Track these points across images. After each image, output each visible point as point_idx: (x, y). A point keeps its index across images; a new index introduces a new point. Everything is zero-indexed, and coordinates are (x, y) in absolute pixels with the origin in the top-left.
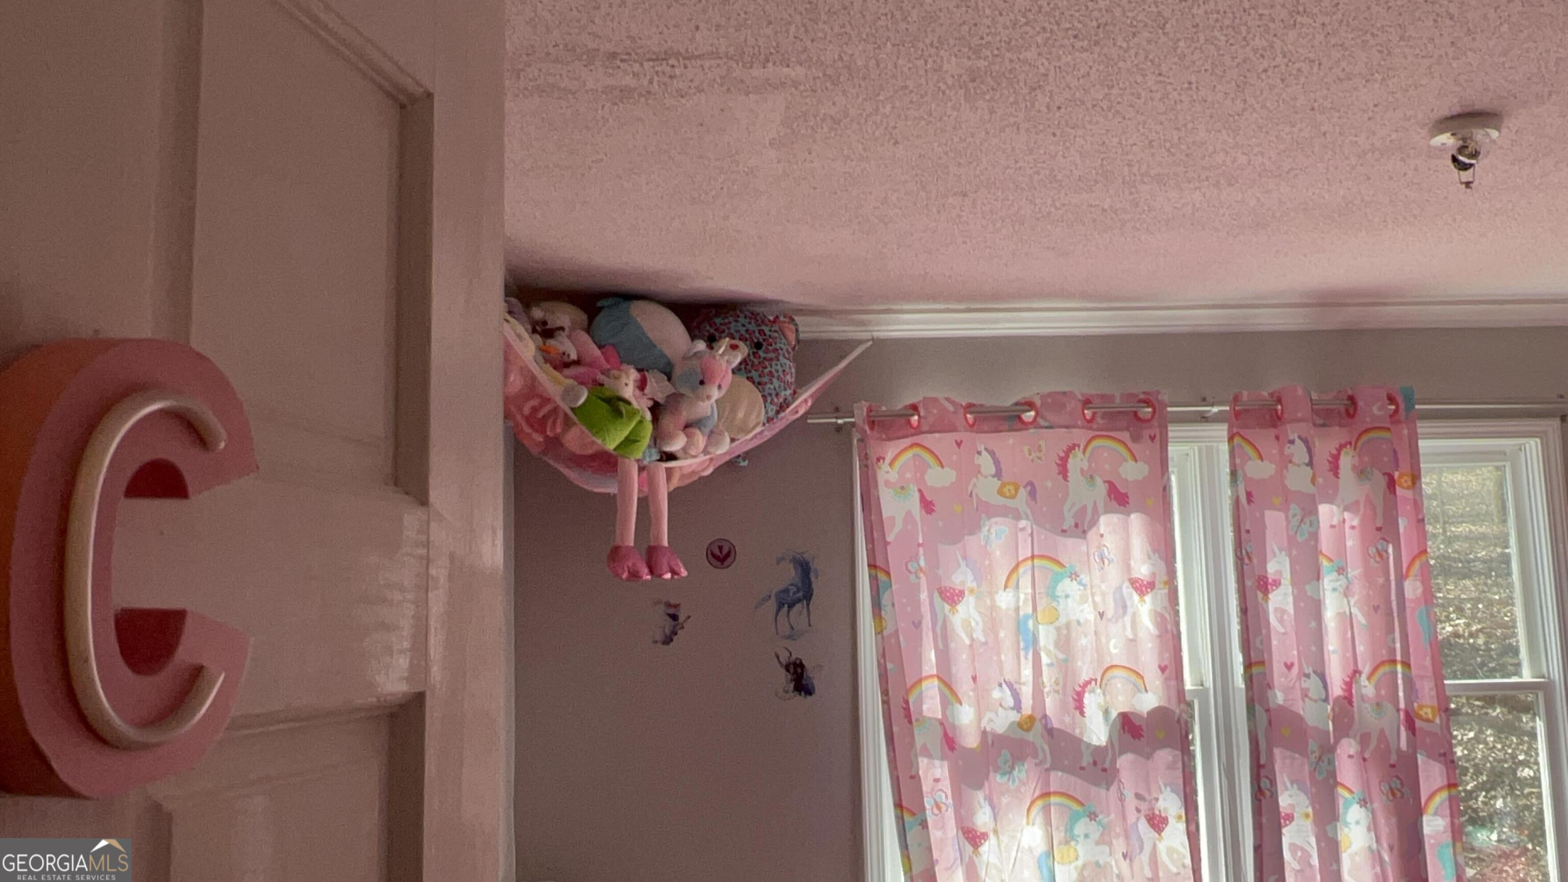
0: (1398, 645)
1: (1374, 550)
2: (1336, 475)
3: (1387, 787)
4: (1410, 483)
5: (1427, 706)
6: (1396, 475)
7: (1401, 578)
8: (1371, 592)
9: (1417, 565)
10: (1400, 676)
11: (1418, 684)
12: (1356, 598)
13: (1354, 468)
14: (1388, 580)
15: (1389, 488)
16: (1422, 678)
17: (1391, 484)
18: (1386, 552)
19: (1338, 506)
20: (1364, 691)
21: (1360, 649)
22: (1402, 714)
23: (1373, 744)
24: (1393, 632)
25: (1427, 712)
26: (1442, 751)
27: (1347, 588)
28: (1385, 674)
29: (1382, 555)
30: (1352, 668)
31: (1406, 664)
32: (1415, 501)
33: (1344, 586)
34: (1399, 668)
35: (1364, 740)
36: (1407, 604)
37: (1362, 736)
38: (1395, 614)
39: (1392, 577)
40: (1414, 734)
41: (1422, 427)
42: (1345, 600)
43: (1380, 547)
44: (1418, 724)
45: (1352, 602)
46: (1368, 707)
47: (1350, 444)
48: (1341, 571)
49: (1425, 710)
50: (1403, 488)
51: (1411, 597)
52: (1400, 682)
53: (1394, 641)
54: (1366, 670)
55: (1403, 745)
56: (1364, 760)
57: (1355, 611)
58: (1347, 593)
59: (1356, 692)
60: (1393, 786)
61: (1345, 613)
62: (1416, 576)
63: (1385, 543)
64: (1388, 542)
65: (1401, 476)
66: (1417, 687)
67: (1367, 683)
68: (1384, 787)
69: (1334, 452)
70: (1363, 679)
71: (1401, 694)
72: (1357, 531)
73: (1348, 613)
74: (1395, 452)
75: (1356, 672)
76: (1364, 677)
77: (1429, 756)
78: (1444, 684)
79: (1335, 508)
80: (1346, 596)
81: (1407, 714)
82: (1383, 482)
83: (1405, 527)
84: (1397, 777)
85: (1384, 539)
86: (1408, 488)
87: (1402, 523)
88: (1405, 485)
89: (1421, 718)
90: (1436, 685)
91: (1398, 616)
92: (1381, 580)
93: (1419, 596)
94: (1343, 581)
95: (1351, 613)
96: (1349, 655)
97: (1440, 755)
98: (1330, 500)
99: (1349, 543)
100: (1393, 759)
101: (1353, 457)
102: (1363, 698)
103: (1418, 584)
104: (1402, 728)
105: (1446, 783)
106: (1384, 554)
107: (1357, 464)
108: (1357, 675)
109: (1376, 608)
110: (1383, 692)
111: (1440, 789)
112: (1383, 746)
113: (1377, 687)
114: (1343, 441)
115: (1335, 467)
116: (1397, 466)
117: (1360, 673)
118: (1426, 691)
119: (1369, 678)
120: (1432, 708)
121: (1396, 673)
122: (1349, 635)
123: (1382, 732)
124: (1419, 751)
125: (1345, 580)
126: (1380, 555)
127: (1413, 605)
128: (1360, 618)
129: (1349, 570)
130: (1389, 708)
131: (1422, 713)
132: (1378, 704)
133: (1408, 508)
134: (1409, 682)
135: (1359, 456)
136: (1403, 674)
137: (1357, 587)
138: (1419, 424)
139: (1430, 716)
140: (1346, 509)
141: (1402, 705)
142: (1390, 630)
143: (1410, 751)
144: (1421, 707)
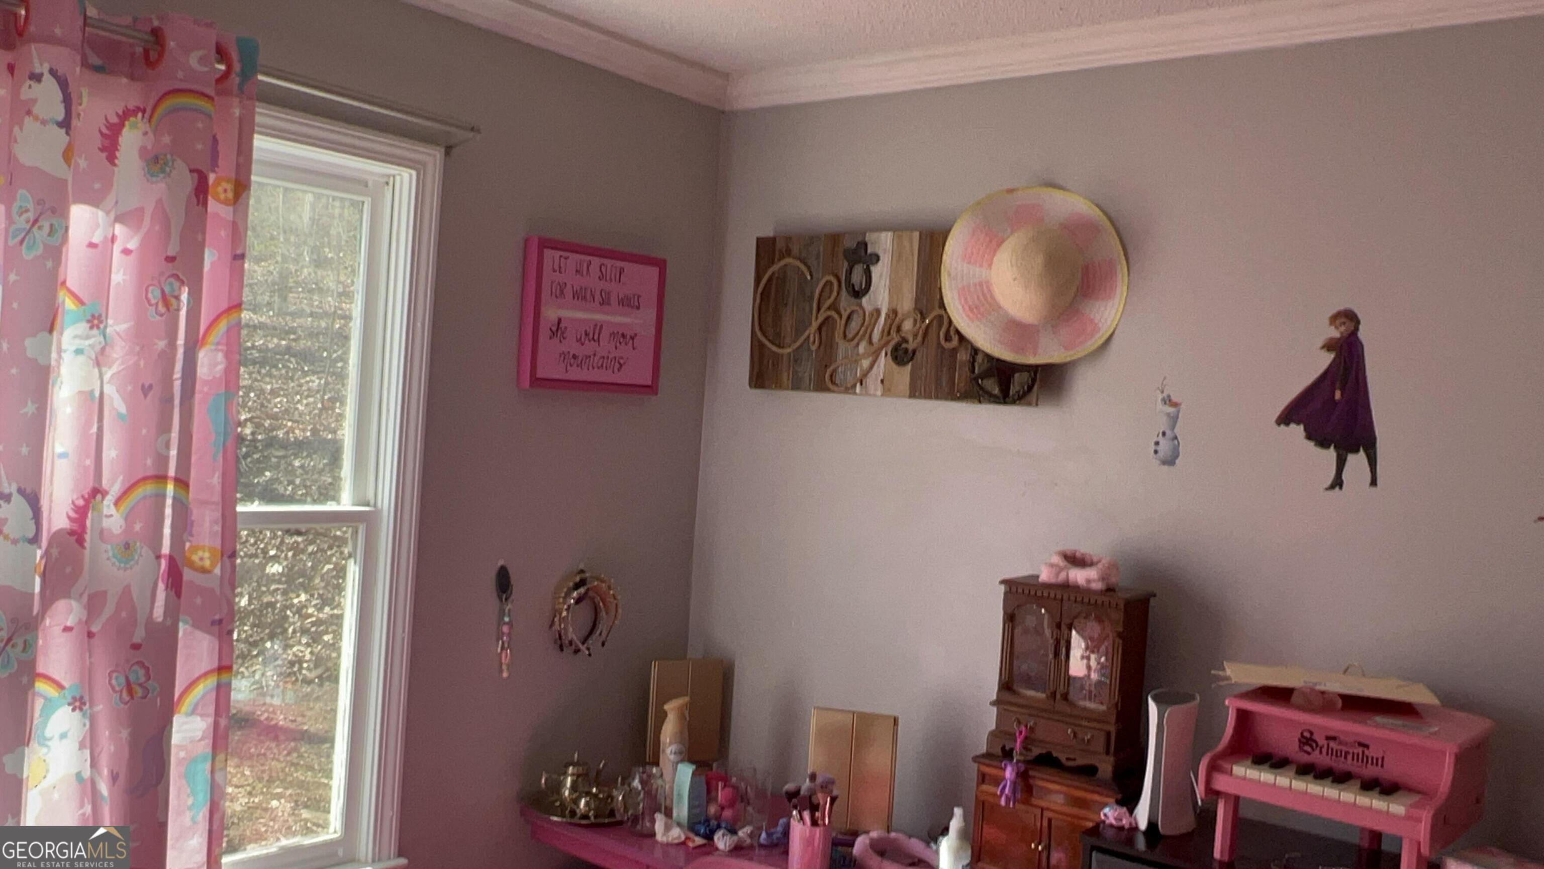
0: (173, 453)
1: (158, 293)
2: (112, 159)
3: (122, 680)
4: (230, 195)
5: (203, 548)
6: (212, 178)
7: (193, 345)
8: (142, 363)
9: (222, 326)
10: (169, 501)
11: (195, 514)
12: (115, 369)
13: (143, 151)
14: (172, 344)
15: (197, 196)
16: (204, 503)
17: (201, 191)
18: (177, 298)
19: (108, 213)
20: (106, 523)
21: (111, 453)
22: (164, 563)
23: (108, 611)
24: (168, 429)
25: (203, 557)
26: (217, 617)
27: (103, 350)
28: (145, 498)
29: (168, 302)
30: (91, 484)
31: (182, 483)
32: (234, 224)
33: (98, 348)
34: (170, 488)
35: (94, 604)
36: (198, 387)
37: (91, 597)
38: (177, 401)
39: (181, 341)
40: (178, 594)
41: (263, 114)
42: (96, 370)
43: (167, 289)
44: (188, 575)
45: (107, 377)
46: (108, 550)
47: (144, 111)
48: (96, 321)
49: (200, 553)
50: (218, 199)
51: (206, 378)
52: (168, 511)
53: (167, 446)
54: (115, 490)
55: (158, 613)
56: (90, 635)
57: (109, 390)
58: (99, 361)
59: (92, 525)
60: (132, 678)
61: (92, 392)
62: (218, 344)
63: (176, 284)
64: (183, 283)
65: (218, 182)
66: (194, 517)
67: (113, 510)
68: (119, 681)
69: (114, 120)
70: (107, 505)
71: (167, 531)
72: (131, 258)
73: (97, 394)
74: (215, 141)
75: (97, 492)
76: (109, 500)
77: (196, 626)
78: (235, 513)
79: (101, 213)
80: (98, 364)
81: (171, 560)
82: (189, 182)
83: (213, 264)
84: (141, 664)
85: (177, 277)
86: (225, 202)
87: (209, 257)
88: (222, 196)
89: (191, 565)
90: (223, 516)
91: (181, 404)
92: (161, 344)
93: (218, 376)
94: (96, 339)
95: (102, 394)
96: (89, 462)
97: (213, 623)
98: (94, 201)
99: (118, 277)
100: (139, 635)
101: (145, 134)
102: (102, 534)
103: (220, 356)
104: (161, 586)
105: (215, 665)
106: (173, 301)
107: (149, 147)
108: (99, 497)
109: (146, 390)
110: (138, 527)
111: (206, 674)
112: (124, 614)
113: (129, 518)
114: (131, 106)
115: (110, 148)
116: (214, 164)
117: (104, 493)
118: (207, 524)
119: (117, 503)
120: (212, 550)
121: (163, 496)
122: (94, 429)
123: (127, 591)
124: (181, 617)
125: (102, 339)
126: (167, 304)
127: (206, 389)
128: (116, 402)
129: (110, 322)
130: (144, 552)
131: (195, 558)
132: (127, 546)
133: (223, 233)
134: (182, 510)
135: (155, 132)
136: (175, 499)
137: (119, 352)
138: (260, 109)
139: (207, 563)
140: (118, 219)
141: (166, 549)
142: (164, 427)
143: (169, 622)
144: (194, 549)
